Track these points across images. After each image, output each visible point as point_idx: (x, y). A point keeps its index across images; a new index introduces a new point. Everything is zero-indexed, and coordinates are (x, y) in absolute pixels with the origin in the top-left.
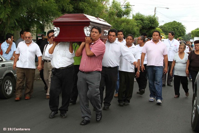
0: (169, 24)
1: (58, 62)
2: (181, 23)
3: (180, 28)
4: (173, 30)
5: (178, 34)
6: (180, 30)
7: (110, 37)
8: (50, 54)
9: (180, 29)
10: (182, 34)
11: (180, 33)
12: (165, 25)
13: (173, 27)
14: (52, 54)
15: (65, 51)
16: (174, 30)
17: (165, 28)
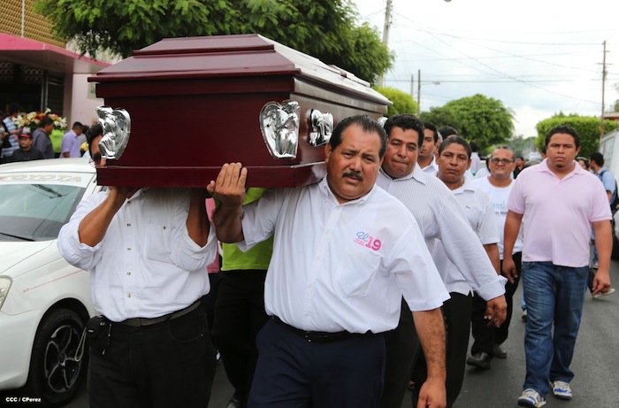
0: (462, 102)
1: (121, 287)
2: (499, 101)
3: (495, 116)
4: (473, 120)
5: (489, 133)
6: (497, 123)
7: (394, 150)
8: (85, 247)
9: (498, 120)
10: (502, 135)
11: (494, 130)
12: (451, 104)
13: (474, 113)
14: (97, 247)
15: (168, 229)
16: (478, 121)
17: (448, 113)
